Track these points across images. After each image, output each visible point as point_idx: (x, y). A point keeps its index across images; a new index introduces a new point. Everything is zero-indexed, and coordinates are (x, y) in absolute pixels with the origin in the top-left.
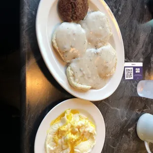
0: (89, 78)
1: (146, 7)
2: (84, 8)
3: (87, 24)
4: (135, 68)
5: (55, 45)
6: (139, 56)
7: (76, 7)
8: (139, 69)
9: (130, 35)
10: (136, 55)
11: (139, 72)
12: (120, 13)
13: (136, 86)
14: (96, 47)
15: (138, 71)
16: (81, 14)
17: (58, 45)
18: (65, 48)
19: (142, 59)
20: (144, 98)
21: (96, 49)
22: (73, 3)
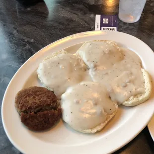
0: (131, 74)
1: (28, 9)
2: (38, 93)
3: (58, 87)
4: (102, 25)
5: (99, 128)
6: (87, 19)
7: (40, 106)
8: (104, 19)
9: (60, 29)
10: (86, 22)
11: (107, 19)
12: (32, 40)
13: (125, 23)
14: (86, 69)
15: (106, 21)
16: (48, 97)
17: (99, 125)
18: (101, 113)
19: (92, 16)
20: (142, 15)
21: (89, 69)
22: (35, 110)
